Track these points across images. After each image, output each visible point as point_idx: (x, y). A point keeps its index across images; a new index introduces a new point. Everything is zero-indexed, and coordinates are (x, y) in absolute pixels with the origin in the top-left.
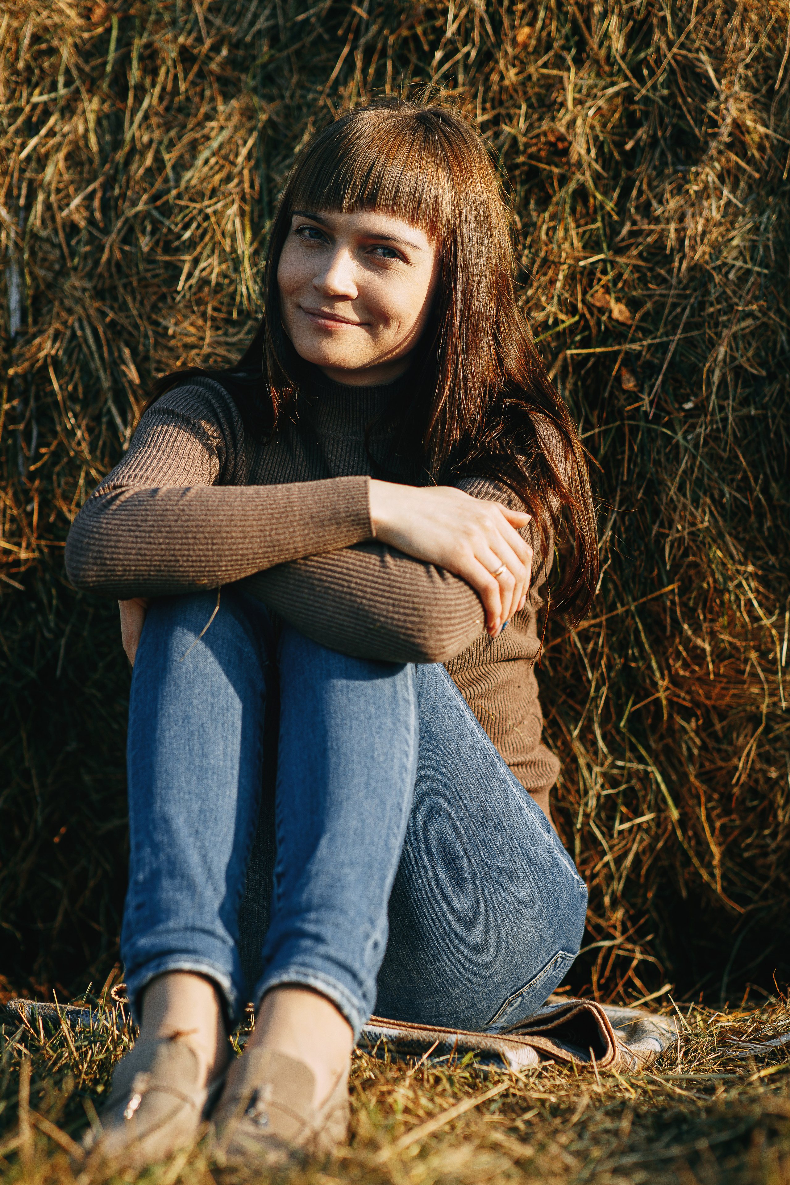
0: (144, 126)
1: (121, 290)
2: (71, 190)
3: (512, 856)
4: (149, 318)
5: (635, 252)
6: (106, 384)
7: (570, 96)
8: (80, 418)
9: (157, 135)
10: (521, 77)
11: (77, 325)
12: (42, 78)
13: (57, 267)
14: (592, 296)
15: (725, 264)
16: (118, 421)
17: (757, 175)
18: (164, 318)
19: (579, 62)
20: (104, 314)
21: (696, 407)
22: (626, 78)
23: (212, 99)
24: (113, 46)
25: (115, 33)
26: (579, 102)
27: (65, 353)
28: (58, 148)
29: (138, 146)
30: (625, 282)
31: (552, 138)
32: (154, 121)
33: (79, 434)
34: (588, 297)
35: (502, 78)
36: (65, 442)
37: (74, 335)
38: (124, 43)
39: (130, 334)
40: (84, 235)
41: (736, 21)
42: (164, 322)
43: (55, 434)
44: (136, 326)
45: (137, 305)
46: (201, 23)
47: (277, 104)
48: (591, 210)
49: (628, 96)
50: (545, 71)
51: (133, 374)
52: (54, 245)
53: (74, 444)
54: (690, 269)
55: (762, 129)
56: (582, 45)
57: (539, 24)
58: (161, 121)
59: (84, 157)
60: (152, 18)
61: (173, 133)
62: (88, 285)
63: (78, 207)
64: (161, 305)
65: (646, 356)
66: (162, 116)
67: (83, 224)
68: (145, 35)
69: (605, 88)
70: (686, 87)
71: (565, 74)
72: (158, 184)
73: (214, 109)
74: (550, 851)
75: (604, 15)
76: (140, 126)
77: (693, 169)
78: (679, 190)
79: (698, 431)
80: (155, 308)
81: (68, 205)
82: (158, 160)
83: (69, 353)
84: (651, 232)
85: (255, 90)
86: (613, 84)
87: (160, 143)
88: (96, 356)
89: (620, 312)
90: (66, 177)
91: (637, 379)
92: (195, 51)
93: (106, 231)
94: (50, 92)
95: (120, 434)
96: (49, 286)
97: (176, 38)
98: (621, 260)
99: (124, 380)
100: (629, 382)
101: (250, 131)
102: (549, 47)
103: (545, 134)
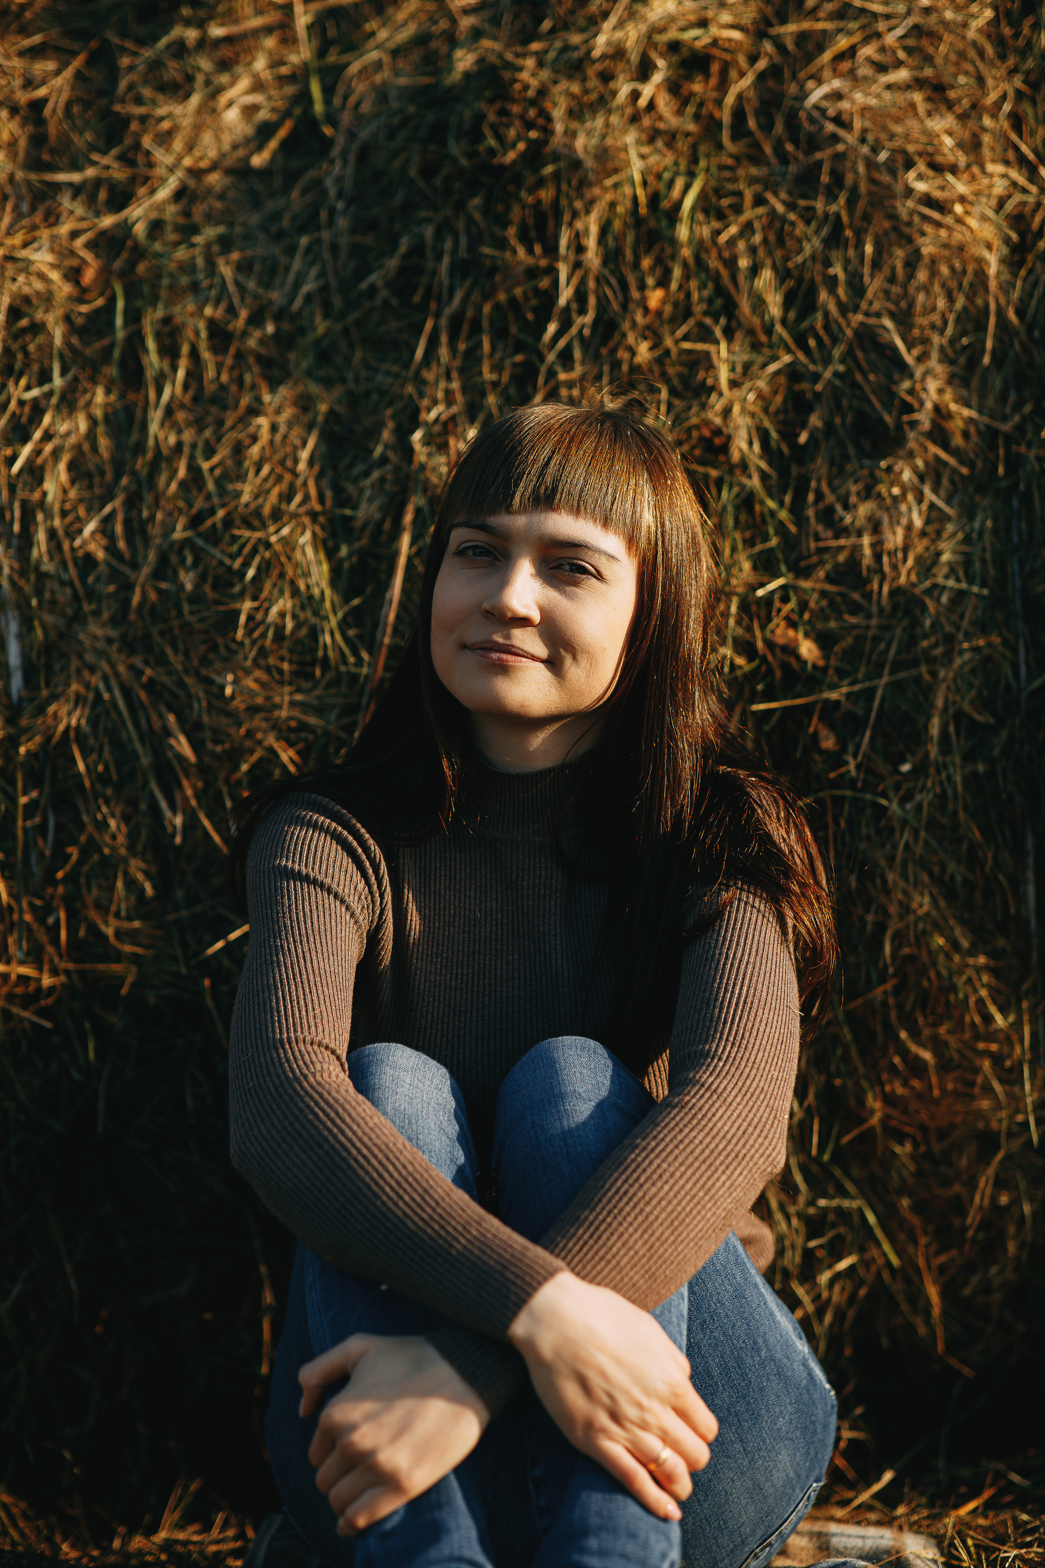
0: (167, 424)
1: (157, 638)
2: (82, 512)
3: (768, 1380)
4: (197, 674)
5: (821, 574)
6: (145, 760)
7: (724, 375)
8: (112, 804)
9: (188, 436)
10: (657, 353)
11: (101, 686)
12: (27, 365)
13: (69, 611)
14: (773, 632)
15: (935, 586)
16: (164, 805)
17: (965, 471)
18: (219, 673)
19: (729, 334)
20: (139, 673)
21: (914, 770)
22: (789, 351)
23: (253, 387)
24: (119, 321)
25: (120, 305)
26: (734, 384)
27: (89, 720)
28: (56, 454)
29: (165, 451)
30: (812, 612)
31: (706, 433)
32: (181, 416)
33: (113, 823)
34: (768, 633)
35: (633, 353)
36: (96, 835)
37: (98, 696)
38: (134, 317)
39: (174, 695)
40: (102, 568)
41: (922, 276)
42: (218, 680)
43: (81, 826)
44: (181, 684)
45: (181, 657)
46: (231, 287)
47: (338, 391)
48: (758, 520)
49: (793, 373)
50: (687, 345)
51: (183, 746)
52: (62, 583)
53: (107, 839)
54: (893, 593)
55: (966, 412)
56: (730, 308)
57: (674, 286)
58: (191, 418)
59: (91, 466)
60: (166, 281)
61: (208, 433)
62: (113, 633)
63: (93, 533)
64: (211, 656)
65: (847, 706)
66: (190, 410)
67: (100, 555)
68: (160, 306)
69: (764, 365)
70: (867, 361)
71: (712, 348)
72: (199, 504)
73: (258, 399)
74: (805, 1365)
75: (755, 270)
76: (162, 425)
77: (883, 464)
78: (868, 493)
79: (918, 798)
80: (205, 661)
81: (80, 531)
82: (194, 469)
83: (93, 721)
84: (841, 548)
85: (309, 373)
86: (774, 358)
87: (194, 446)
88: (130, 725)
89: (810, 650)
90: (73, 494)
91: (837, 735)
92: (230, 327)
93: (135, 566)
94: (40, 384)
95: (166, 823)
96: (61, 635)
97: (200, 310)
98: (806, 584)
99: (170, 754)
100: (827, 739)
101: (310, 427)
102: (688, 313)
103: (697, 427)
